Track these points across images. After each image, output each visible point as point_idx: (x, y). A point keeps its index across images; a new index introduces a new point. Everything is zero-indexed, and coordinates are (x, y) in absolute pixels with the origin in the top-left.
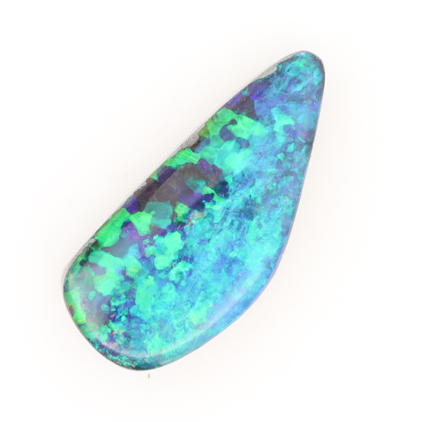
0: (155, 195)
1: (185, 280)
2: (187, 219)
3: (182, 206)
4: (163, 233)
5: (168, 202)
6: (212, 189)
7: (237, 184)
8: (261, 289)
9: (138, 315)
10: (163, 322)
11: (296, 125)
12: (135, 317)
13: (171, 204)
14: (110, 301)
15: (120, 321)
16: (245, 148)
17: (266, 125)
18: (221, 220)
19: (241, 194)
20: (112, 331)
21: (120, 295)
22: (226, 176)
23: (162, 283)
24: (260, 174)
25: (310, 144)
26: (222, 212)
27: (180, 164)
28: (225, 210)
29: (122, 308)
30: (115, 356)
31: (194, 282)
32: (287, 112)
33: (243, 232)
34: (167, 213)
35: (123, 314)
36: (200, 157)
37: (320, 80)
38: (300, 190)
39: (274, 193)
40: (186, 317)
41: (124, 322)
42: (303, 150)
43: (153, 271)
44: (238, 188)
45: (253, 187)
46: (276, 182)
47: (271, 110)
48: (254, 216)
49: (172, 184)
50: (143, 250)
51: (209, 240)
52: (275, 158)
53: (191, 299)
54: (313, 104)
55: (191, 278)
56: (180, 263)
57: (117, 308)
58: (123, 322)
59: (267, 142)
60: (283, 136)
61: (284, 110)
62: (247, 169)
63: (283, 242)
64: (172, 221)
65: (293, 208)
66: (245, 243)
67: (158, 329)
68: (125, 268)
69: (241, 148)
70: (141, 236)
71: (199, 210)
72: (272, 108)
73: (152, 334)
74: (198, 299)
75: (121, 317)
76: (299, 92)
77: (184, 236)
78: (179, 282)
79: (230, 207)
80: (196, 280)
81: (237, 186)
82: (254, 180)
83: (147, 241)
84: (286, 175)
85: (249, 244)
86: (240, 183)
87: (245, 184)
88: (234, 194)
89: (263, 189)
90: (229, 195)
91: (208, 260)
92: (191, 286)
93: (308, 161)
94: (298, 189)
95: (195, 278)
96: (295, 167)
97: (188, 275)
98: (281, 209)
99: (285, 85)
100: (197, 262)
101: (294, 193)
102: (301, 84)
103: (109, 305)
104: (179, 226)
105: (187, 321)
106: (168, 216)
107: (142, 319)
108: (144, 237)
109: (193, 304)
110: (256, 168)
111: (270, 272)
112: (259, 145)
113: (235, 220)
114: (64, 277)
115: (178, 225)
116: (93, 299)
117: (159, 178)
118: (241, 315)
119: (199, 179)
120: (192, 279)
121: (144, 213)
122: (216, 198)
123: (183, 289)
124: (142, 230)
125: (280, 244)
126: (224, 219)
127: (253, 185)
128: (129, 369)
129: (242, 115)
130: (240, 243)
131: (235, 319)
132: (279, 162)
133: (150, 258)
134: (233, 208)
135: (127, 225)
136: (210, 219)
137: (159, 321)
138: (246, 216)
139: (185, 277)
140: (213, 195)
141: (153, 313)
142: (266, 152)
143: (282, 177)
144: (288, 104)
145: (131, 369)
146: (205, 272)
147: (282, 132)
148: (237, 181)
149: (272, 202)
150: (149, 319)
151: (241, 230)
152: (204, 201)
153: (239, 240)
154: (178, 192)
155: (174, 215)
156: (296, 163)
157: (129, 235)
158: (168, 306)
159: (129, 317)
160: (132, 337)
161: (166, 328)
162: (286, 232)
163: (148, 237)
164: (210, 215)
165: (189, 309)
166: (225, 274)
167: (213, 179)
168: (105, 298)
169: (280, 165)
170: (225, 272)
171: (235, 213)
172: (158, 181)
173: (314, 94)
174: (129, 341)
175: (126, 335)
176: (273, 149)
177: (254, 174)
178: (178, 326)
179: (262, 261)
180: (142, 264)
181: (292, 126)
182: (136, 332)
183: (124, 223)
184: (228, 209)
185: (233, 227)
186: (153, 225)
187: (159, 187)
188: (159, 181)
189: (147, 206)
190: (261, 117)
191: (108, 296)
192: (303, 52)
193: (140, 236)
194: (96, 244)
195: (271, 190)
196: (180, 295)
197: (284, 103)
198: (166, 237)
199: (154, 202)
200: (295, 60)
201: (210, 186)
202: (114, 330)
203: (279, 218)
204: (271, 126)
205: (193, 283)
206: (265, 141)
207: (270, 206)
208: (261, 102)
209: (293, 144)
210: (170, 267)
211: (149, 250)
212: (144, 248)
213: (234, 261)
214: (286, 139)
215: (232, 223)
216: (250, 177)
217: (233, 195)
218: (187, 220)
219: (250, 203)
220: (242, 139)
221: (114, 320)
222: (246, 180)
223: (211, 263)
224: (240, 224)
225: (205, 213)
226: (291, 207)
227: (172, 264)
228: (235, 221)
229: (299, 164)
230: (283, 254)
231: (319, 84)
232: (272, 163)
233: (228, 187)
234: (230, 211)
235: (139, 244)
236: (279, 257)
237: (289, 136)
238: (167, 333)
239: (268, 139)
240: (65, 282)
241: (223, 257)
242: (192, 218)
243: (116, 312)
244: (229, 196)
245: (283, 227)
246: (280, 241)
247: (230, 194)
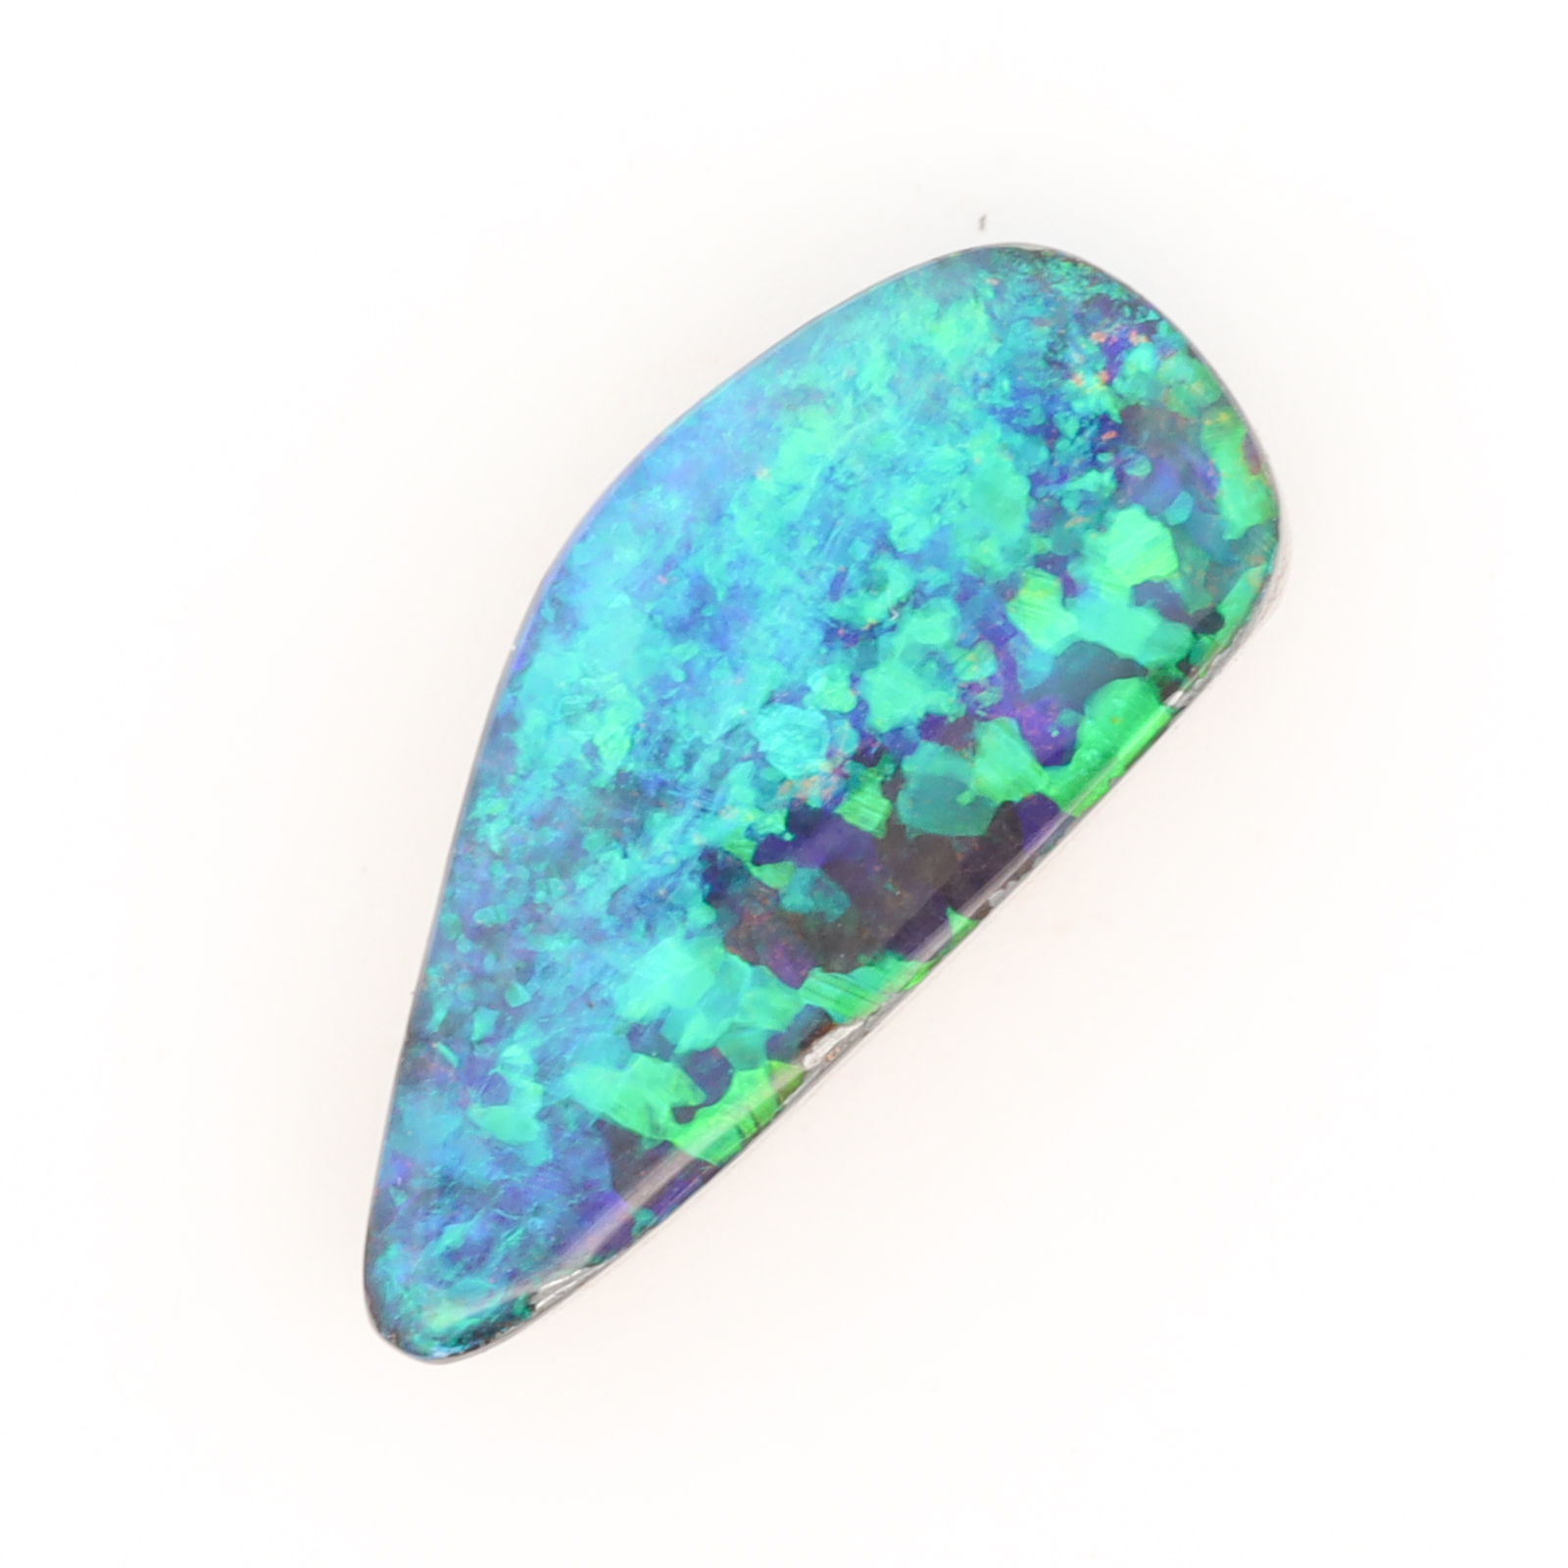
0: (960, 857)
1: (853, 561)
2: (846, 776)
3: (865, 820)
4: (932, 726)
5: (913, 835)
6: (760, 883)
7: (671, 898)
8: (587, 528)
9: (1018, 440)
10: (932, 414)
11: (463, 1105)
12: (1031, 432)
13: (904, 827)
14: (1118, 489)
15: (1083, 418)
16: (645, 1024)
17: (569, 1103)
18: (727, 771)
19: (659, 861)
20: (1109, 383)
21: (1082, 511)
22: (710, 927)
23: (936, 552)
24: (591, 934)
25: (416, 1036)
26: (724, 800)
27: (872, 969)
28: (713, 808)
29: (1076, 463)
30: (1099, 295)
31: (821, 556)
32: (496, 1148)
33: (649, 730)
34: (915, 799)
35: (1073, 442)
36: (801, 991)
37: (380, 1261)
38: (451, 877)
39: (541, 867)
40: (851, 432)
41: (1068, 413)
42: (439, 1015)
43: (966, 591)
44: (670, 882)
45: (614, 885)
46: (535, 905)
47: (551, 1157)
48: (613, 787)
49: (902, 901)
50: (999, 667)
51: (770, 701)
52: (539, 987)
53: (835, 496)
54: (406, 1176)
55: (833, 568)
56: (871, 620)
57: (1094, 464)
58: (1074, 414)
59: (567, 1044)
60: (511, 1067)
61: (506, 1156)
62: (638, 950)
63: (509, 696)
64: (898, 768)
65: (475, 814)
66: (645, 690)
67: (950, 388)
68: (1064, 604)
69: (659, 1024)
70: (1008, 715)
71: (806, 806)
72: (549, 1164)
73: (969, 374)
74: (808, 497)
75: (1081, 432)
76: (453, 1220)
77: (859, 715)
78: (876, 555)
79: (698, 817)
80: (816, 563)
81: (670, 890)
82: (611, 910)
83: (988, 698)
84: (498, 929)
85: (630, 688)
86: (660, 900)
87: (643, 896)
88: (683, 864)
89: (583, 880)
90: (700, 859)
91: (775, 633)
92: (834, 542)
93: (424, 979)
94: (459, 882)
95: (821, 569)
96: (470, 955)
97: (843, 580)
98: (519, 809)
99: (504, 1244)
100: (812, 626)
101: (474, 866)
102: (448, 1248)
103: (1120, 477)
104: (874, 750)
105: (846, 416)
106: (912, 785)
107: (1006, 425)
108: (1000, 714)
109: (827, 478)
110: (605, 954)
111: (556, 587)
112: (595, 1035)
113: (680, 772)
114: (1277, 573)
115: (878, 756)
116: (1175, 496)
117: (946, 918)
118: (658, 439)
119: (804, 916)
120: (829, 565)
121: (999, 798)
122: (746, 850)
123: (859, 529)
124: (1005, 736)
125: (519, 688)
126: (718, 774)
127: (614, 895)
128: (1052, 250)
129: (654, 1140)
130: (661, 692)
131: (678, 426)
132: (525, 974)
133: (979, 640)
134: (687, 814)
135: (1056, 755)
136: (767, 775)
137: (945, 419)
138: (640, 786)
139: (853, 571)
140: (758, 860)
141: (967, 445)
142: (571, 1009)
143: (514, 924)
144: (495, 1177)
145: (1043, 251)
146: (786, 591)
147: (515, 1079)
148: (672, 908)
149: (551, 835)
150: (980, 425)
151: (659, 737)
152: (788, 837)
153: (663, 703)
154: (877, 868)
155: (891, 788)
156: (465, 971)
157: (1050, 720)
158: (912, 469)
159: (1049, 433)
160: (1041, 364)
161: (921, 394)
162: (500, 728)
163: (983, 714)
164: (766, 791)
165: (841, 462)
166: (714, 583)
167: (755, 916)
168: (1136, 500)
169: (521, 965)
170: (715, 591)
171: (680, 797)
172: (949, 910)
173: (401, 1213)
174: (1051, 348)
175: (1063, 369)
176: (546, 1020)
177: (612, 932)
178: (879, 399)
179: (586, 628)
180: (1004, 616)
181: (479, 1101)
182: (1028, 379)
183: (1068, 762)
184: (704, 810)
185: (686, 747)
186: (967, 754)
187: (946, 888)
188: (945, 911)
189: (988, 822)
190: (587, 1134)
191: (1123, 507)
192: (439, 1360)
193: (1013, 716)
194: (1165, 688)
195: (552, 877)
196: (873, 510)
197: (506, 1181)
198: (920, 714)
199: (964, 834)
200: (467, 1332)
201: (767, 891)
202: (1104, 388)
203: (523, 777)
204: (554, 1102)
205: (825, 551)
206: (575, 1048)
207: (556, 820)
208: (587, 1186)
209: (475, 1037)
210: (907, 608)
211: (979, 666)
212: (999, 676)
213: (681, 629)
214: (500, 1052)
215: (690, 758)
216: (626, 923)
217: (684, 858)
218: (846, 770)
219: (626, 830)
220: (654, 1054)
221: (1104, 420)
222: (638, 909)
223: (765, 621)
224: (660, 757)
225: (783, 796)
226: (484, 819)
227: (900, 617)
228: (680, 768)
229: (456, 968)
230: (512, 654)
231: (385, 1246)
232: (549, 970)
233: (702, 886)
234: (696, 803)
235: (1017, 687)
236: (523, 641)
237: (490, 1063)
238: (918, 376)
239: (564, 1056)
240: (1273, 556)
241: (719, 640)
242: (829, 777)
243: (1096, 449)
244: (699, 855)
245: (511, 748)
246: (521, 695)
247: (696, 864)
